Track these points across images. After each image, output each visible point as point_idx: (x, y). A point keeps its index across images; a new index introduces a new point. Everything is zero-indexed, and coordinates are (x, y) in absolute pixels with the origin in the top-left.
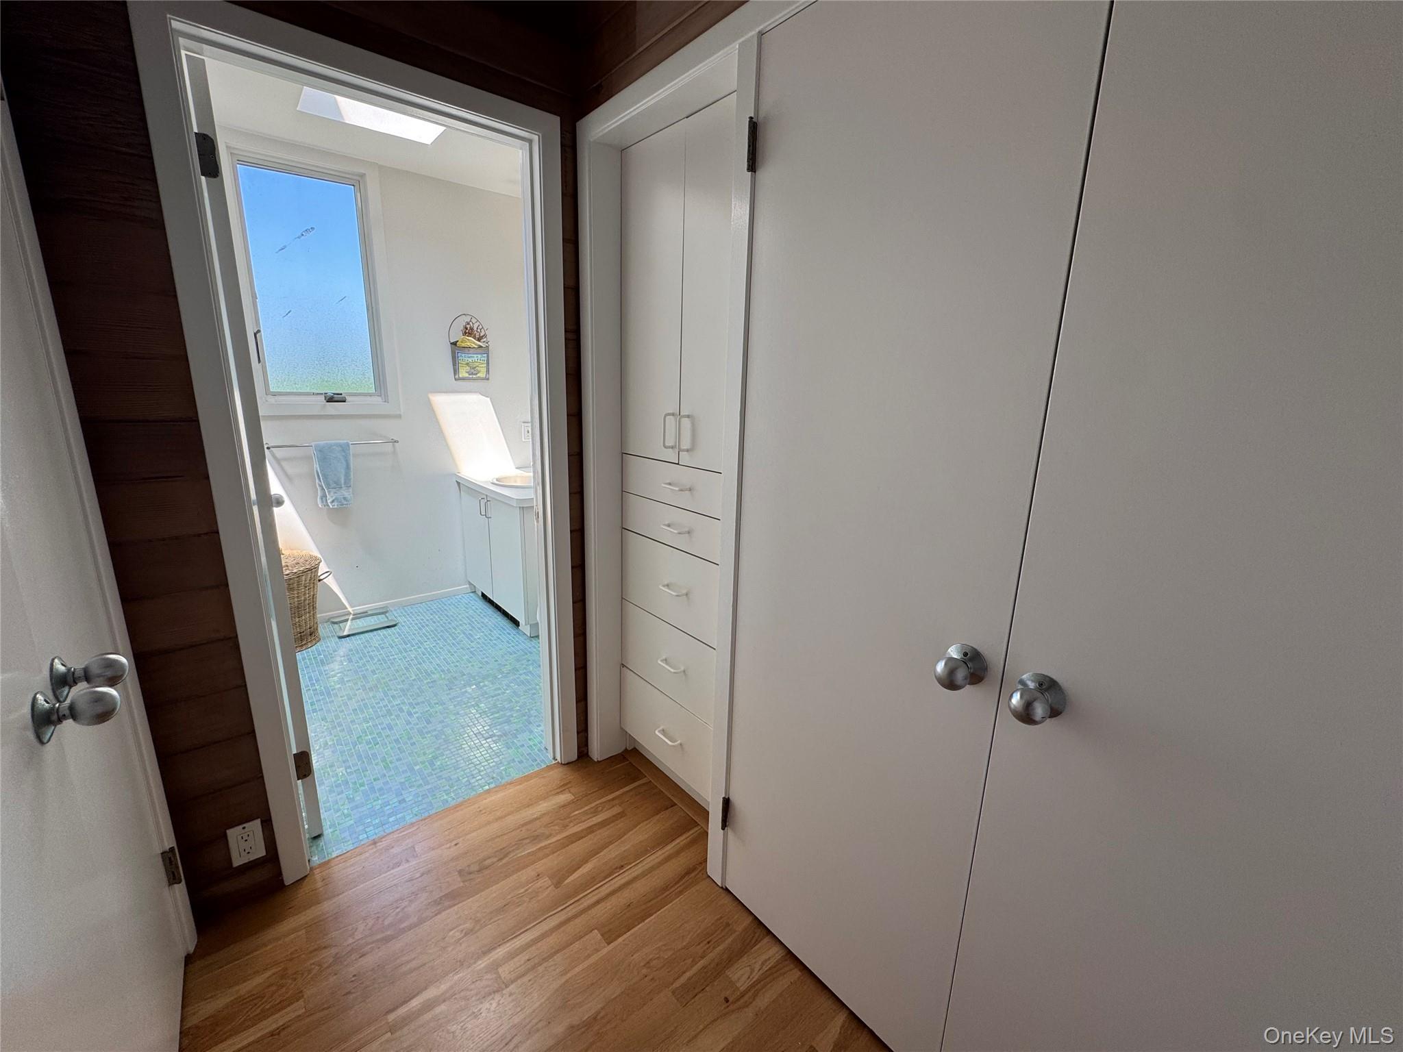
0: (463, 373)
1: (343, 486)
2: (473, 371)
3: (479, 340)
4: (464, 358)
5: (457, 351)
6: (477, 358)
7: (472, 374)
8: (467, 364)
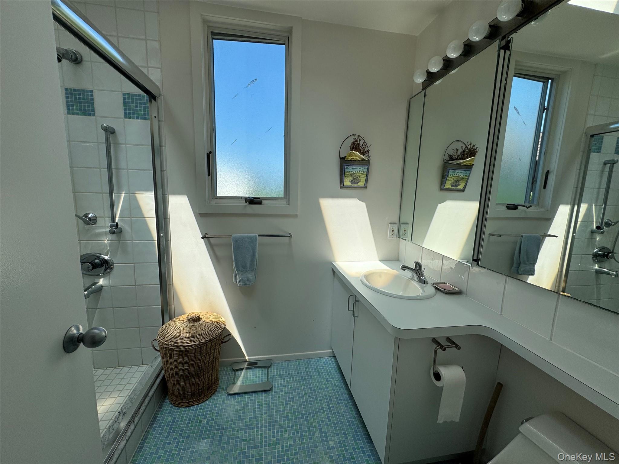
0: (347, 182)
1: (248, 269)
2: (355, 180)
3: (363, 154)
4: (350, 170)
5: (344, 164)
6: (358, 170)
7: (354, 183)
8: (351, 175)
